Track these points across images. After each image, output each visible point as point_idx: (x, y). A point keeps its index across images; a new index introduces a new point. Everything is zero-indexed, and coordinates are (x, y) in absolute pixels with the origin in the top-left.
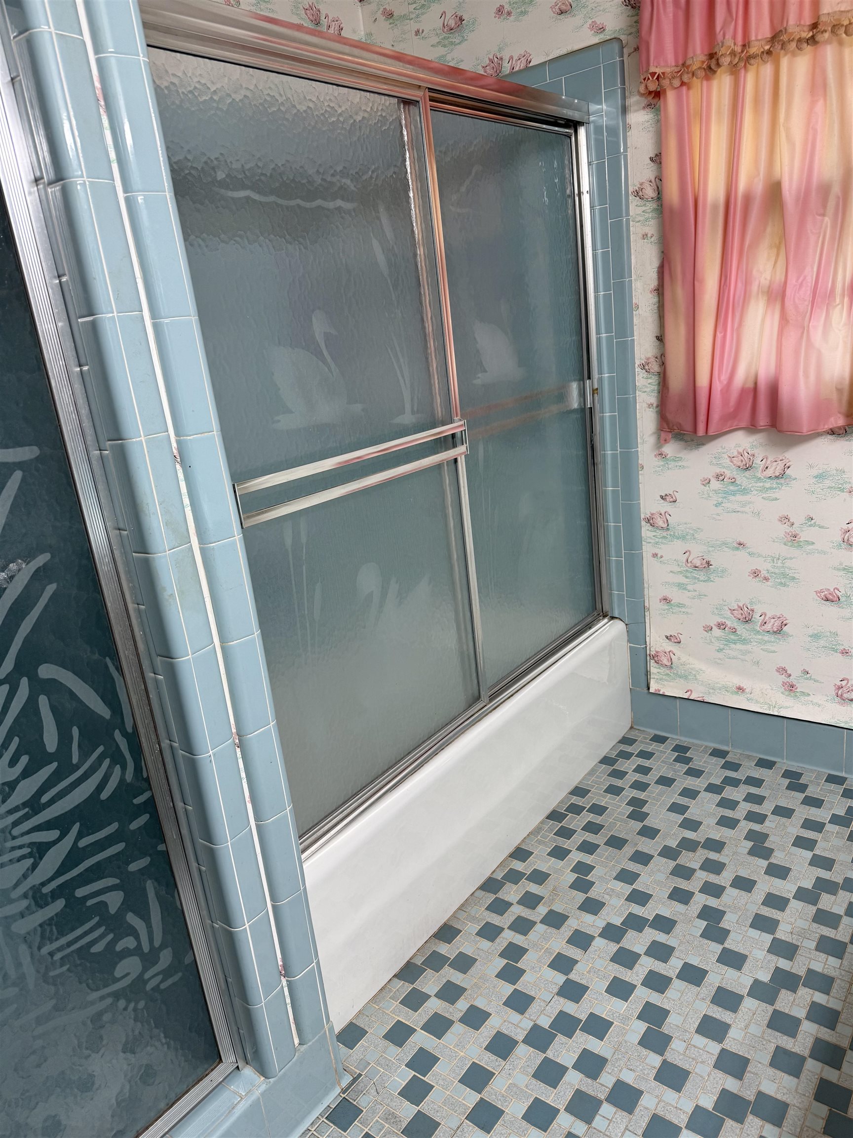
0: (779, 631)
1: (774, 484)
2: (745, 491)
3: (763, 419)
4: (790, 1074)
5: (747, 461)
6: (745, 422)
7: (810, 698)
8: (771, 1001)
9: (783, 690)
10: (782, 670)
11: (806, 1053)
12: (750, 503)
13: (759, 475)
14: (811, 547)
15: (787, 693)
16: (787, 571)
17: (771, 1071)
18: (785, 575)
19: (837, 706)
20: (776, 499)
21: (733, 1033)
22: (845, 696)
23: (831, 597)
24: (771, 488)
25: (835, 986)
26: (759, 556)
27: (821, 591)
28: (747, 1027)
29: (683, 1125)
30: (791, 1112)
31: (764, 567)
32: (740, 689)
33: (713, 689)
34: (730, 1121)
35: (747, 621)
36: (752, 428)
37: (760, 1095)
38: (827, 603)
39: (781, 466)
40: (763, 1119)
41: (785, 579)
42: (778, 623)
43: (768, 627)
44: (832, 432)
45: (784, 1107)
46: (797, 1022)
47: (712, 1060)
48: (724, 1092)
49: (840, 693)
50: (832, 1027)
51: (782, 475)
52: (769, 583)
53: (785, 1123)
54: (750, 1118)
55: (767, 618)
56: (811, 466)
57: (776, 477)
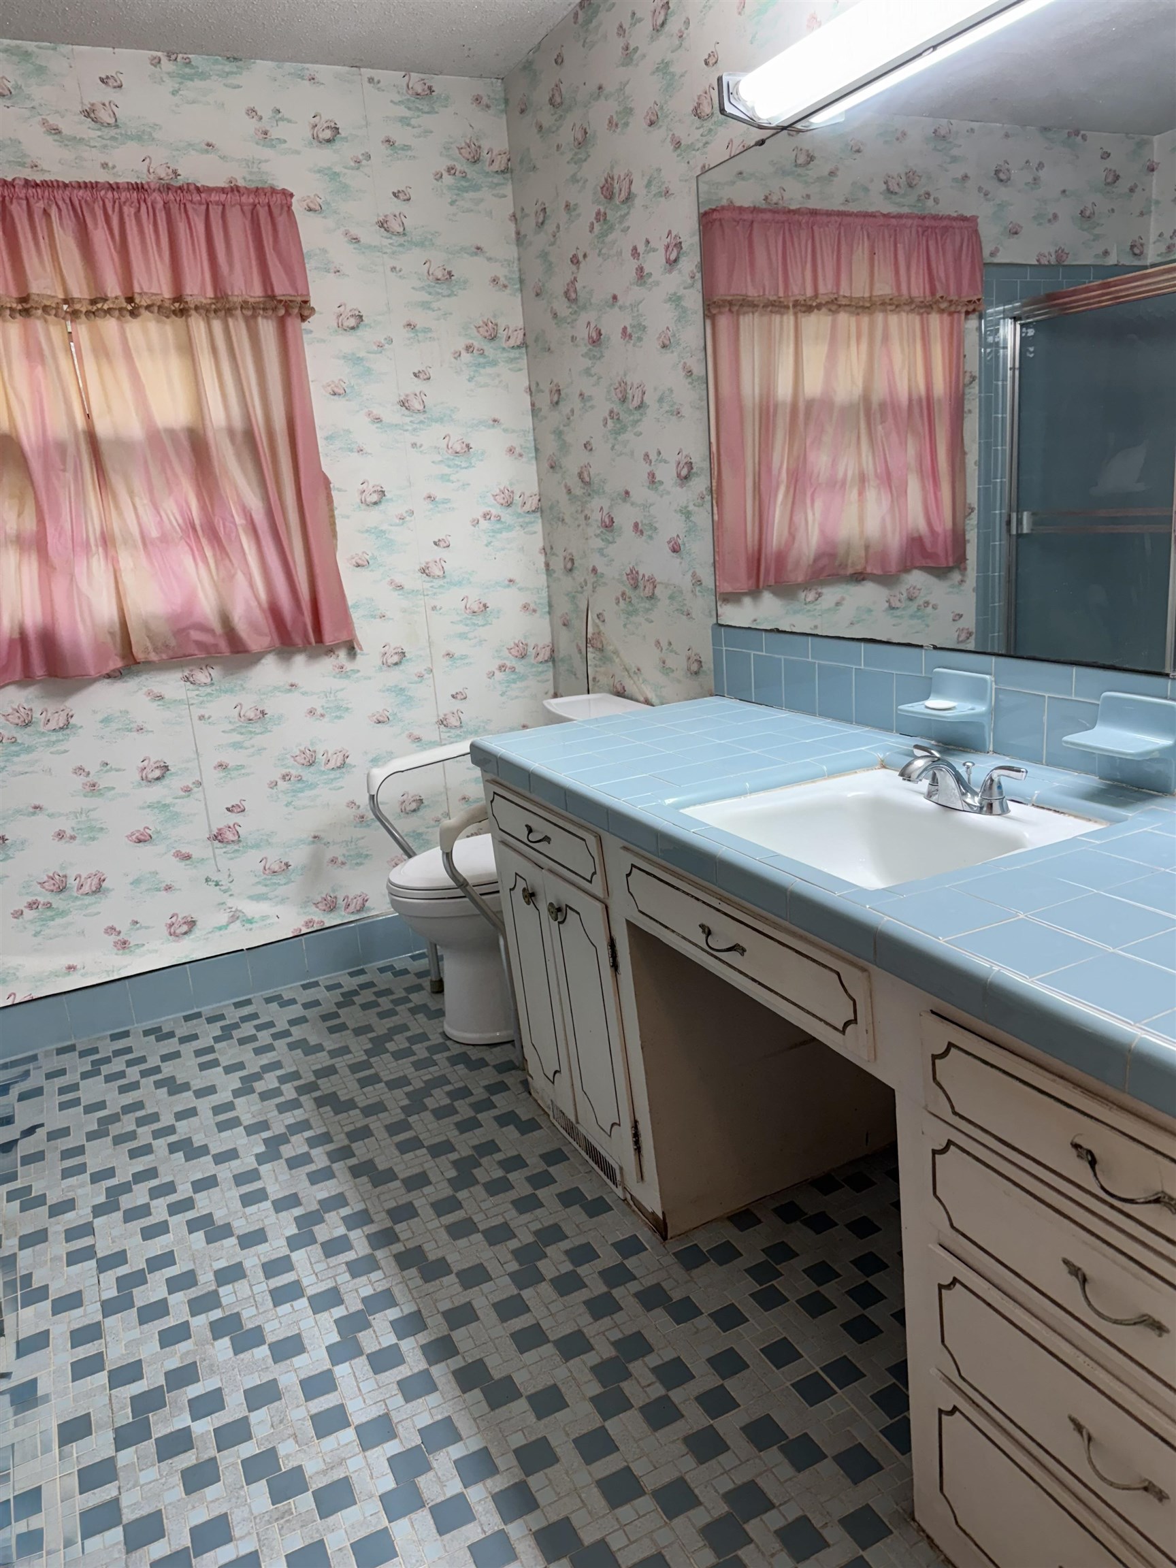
0: (99, 890)
1: (60, 735)
2: (29, 750)
3: (38, 670)
4: (329, 1179)
5: (25, 716)
6: (18, 675)
7: (145, 948)
8: (279, 1156)
9: (115, 950)
10: (111, 930)
11: (328, 1163)
12: (37, 761)
13: (42, 729)
14: (113, 792)
15: (121, 952)
16: (94, 823)
17: (315, 1187)
18: (91, 829)
19: (174, 944)
20: (66, 751)
21: (269, 1190)
22: (178, 931)
23: (142, 838)
24: (58, 741)
25: (311, 1121)
26: (61, 815)
27: (133, 834)
28: (276, 1179)
29: (288, 1252)
30: (347, 1194)
31: (67, 825)
32: (71, 968)
33: (40, 981)
34: (317, 1227)
35: (62, 890)
36: (27, 679)
37: (320, 1202)
38: (141, 844)
39: (63, 715)
40: (334, 1210)
41: (93, 831)
42: (96, 881)
43: (86, 889)
44: (108, 676)
45: (341, 1195)
46: (308, 1154)
47: (272, 1211)
48: (296, 1219)
49: (172, 931)
50: (331, 1141)
51: (67, 726)
52: (77, 841)
53: (349, 1201)
54: (326, 1216)
55: (83, 879)
56: (95, 712)
57: (61, 728)
